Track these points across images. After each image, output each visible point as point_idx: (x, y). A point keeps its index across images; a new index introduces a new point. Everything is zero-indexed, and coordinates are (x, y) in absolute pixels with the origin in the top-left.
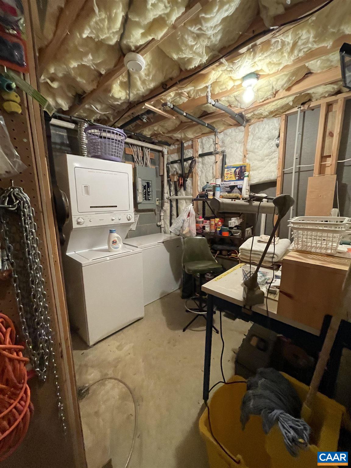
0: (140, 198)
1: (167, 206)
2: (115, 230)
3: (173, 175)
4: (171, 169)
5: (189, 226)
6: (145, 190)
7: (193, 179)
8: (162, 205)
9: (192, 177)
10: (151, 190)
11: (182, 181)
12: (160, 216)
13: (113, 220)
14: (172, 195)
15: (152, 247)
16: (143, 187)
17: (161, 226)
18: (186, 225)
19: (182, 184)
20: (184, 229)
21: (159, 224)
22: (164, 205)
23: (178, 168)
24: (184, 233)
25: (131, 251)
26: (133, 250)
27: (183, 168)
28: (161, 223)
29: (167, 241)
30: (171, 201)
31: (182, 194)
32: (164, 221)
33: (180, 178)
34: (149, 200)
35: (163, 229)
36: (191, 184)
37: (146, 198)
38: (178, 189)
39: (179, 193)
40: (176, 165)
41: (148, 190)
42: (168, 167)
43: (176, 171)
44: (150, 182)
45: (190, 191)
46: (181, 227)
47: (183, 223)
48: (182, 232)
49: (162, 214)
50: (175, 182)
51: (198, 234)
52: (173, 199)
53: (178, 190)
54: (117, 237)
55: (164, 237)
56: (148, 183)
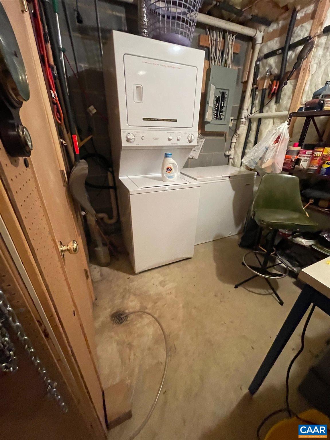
0: (209, 116)
1: (243, 129)
2: (171, 154)
3: (264, 78)
4: (261, 69)
5: (274, 157)
6: (217, 104)
7: (297, 82)
8: (237, 127)
9: (297, 78)
10: (225, 105)
11: (276, 86)
12: (231, 143)
13: (170, 140)
14: (253, 111)
15: (214, 181)
16: (216, 99)
17: (230, 156)
18: (269, 155)
19: (276, 92)
20: (265, 160)
21: (227, 153)
22: (239, 127)
23: (274, 66)
24: (263, 166)
25: (188, 183)
26: (190, 183)
27: (283, 62)
28: (230, 152)
29: (235, 176)
30: (250, 121)
31: (272, 109)
32: (235, 150)
33: (275, 82)
34: (221, 119)
35: (231, 160)
36: (291, 90)
37: (217, 116)
38: (266, 101)
39: (266, 109)
40: (272, 61)
41: (221, 104)
42: (257, 66)
43: (270, 72)
44: (227, 92)
45: (287, 103)
46: (261, 158)
47: (265, 153)
48: (261, 165)
49: (234, 140)
50: (264, 90)
51: (284, 170)
52: (255, 119)
53: (265, 104)
54: (173, 164)
55: (232, 171)
56: (223, 94)
